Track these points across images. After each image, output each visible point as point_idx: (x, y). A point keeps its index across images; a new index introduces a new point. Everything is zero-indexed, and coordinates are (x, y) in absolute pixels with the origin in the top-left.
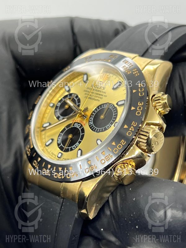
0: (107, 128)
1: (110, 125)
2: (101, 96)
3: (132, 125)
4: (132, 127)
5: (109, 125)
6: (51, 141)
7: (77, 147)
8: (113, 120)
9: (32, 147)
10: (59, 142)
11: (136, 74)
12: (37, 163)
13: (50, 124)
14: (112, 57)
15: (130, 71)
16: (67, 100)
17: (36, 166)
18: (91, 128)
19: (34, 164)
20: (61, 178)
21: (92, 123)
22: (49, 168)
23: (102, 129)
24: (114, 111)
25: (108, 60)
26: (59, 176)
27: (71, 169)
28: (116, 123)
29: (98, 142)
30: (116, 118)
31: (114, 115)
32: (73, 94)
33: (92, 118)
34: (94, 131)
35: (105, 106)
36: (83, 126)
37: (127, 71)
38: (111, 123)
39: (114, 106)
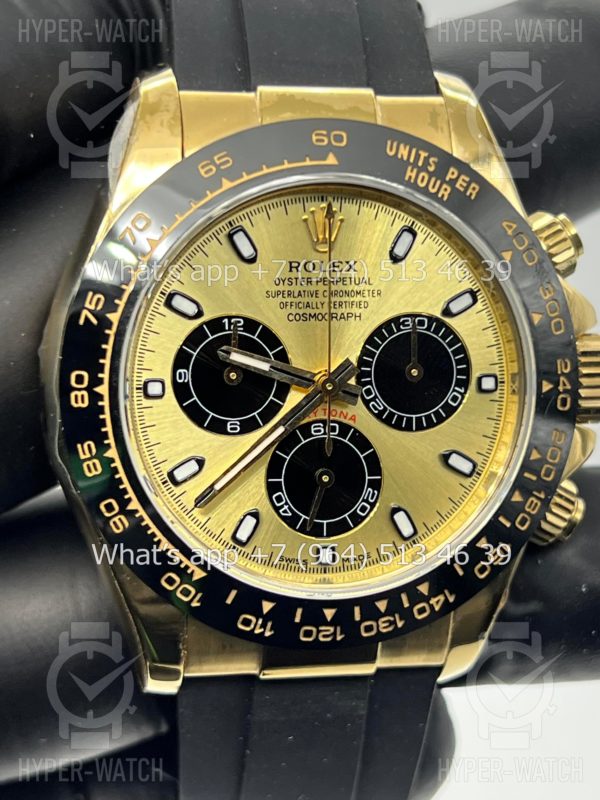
0: (455, 405)
1: (457, 388)
2: (358, 298)
3: (559, 372)
4: (562, 379)
5: (454, 390)
6: (251, 522)
7: (373, 505)
8: (460, 372)
9: (199, 574)
10: (285, 511)
11: (467, 189)
12: (260, 621)
13: (201, 463)
14: (323, 141)
15: (439, 182)
16: (228, 353)
17: (257, 631)
18: (387, 422)
19: (241, 626)
20: (391, 629)
21: (381, 404)
22: (329, 618)
23: (437, 413)
24: (444, 337)
25: (325, 159)
26: (383, 626)
27: (424, 589)
28: (484, 380)
29: (454, 460)
30: (466, 360)
31: (455, 353)
32: (226, 320)
33: (369, 386)
34: (408, 428)
35: (399, 330)
36: (351, 427)
37: (434, 187)
38: (460, 383)
39: (431, 319)
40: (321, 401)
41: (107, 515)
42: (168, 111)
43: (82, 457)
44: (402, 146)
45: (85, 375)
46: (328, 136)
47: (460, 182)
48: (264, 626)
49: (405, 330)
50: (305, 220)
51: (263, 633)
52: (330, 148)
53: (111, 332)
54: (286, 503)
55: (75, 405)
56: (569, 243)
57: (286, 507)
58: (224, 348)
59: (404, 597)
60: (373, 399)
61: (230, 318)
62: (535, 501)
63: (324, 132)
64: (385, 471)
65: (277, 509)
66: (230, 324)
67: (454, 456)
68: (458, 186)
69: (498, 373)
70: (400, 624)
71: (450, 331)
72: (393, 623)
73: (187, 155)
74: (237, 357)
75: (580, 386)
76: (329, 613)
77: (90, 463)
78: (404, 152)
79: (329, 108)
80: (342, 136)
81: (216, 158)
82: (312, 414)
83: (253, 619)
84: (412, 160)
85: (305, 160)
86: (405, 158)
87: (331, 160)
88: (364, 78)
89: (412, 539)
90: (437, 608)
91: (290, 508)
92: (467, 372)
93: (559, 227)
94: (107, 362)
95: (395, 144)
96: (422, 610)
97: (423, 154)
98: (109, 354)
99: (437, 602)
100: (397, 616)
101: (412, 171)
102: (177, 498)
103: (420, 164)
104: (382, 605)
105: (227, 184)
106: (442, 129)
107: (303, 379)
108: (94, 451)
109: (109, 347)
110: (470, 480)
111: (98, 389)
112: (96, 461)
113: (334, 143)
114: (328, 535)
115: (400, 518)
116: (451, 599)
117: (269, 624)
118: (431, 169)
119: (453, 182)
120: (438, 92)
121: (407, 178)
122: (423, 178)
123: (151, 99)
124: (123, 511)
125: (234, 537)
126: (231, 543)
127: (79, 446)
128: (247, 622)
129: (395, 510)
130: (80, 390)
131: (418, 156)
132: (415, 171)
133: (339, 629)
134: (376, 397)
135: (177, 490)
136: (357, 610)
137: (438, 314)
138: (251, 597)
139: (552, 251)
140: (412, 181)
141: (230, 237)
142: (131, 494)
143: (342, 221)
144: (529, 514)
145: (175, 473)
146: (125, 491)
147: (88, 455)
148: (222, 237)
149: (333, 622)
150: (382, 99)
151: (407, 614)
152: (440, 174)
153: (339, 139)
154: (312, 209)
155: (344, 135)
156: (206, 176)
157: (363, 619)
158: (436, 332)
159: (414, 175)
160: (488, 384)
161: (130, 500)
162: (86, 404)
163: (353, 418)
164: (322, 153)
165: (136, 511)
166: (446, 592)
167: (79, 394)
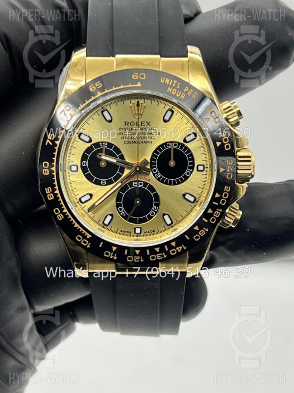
0: (188, 176)
3: (228, 164)
4: (229, 167)
5: (188, 170)
6: (109, 218)
7: (156, 212)
8: (190, 163)
9: (89, 236)
10: (123, 214)
11: (192, 95)
12: (112, 254)
13: (91, 195)
14: (136, 77)
15: (180, 93)
16: (101, 156)
17: (111, 257)
18: (162, 182)
19: (105, 255)
20: (161, 258)
21: (160, 175)
22: (138, 253)
23: (181, 179)
24: (184, 150)
25: (136, 84)
26: (158, 257)
27: (173, 244)
28: (199, 167)
29: (187, 196)
30: (193, 159)
31: (188, 156)
32: (101, 143)
33: (155, 168)
34: (170, 184)
35: (167, 147)
36: (148, 183)
37: (178, 94)
38: (190, 168)
39: (179, 144)
40: (135, 174)
41: (56, 214)
42: (81, 65)
43: (47, 193)
44: (167, 79)
45: (48, 163)
46: (138, 75)
47: (190, 92)
48: (113, 255)
49: (169, 148)
50: (131, 106)
51: (113, 258)
52: (139, 80)
53: (57, 148)
54: (123, 211)
55: (44, 174)
56: (236, 114)
57: (123, 212)
58: (99, 154)
59: (166, 247)
60: (157, 173)
61: (102, 142)
62: (218, 212)
63: (137, 74)
64: (161, 200)
65: (120, 213)
66: (102, 145)
67: (187, 195)
68: (188, 94)
69: (205, 164)
70: (165, 256)
71: (186, 148)
72: (163, 256)
73: (87, 82)
74: (104, 157)
75: (237, 169)
76: (137, 252)
77: (50, 195)
78: (167, 81)
79: (142, 64)
80: (143, 75)
81: (96, 84)
82: (133, 178)
83: (109, 253)
84: (170, 84)
85: (128, 85)
86: (168, 83)
87: (139, 85)
88: (158, 51)
89: (171, 225)
90: (179, 251)
91: (125, 213)
92: (193, 163)
93: (232, 108)
94: (55, 159)
95: (164, 78)
96: (173, 252)
97: (175, 82)
98: (56, 156)
99: (179, 249)
100: (164, 253)
101: (170, 88)
102: (83, 208)
103: (174, 85)
104: (157, 249)
105: (99, 94)
106: (185, 71)
107: (130, 166)
108: (51, 191)
109: (56, 153)
110: (194, 204)
111: (52, 169)
112: (52, 194)
113: (140, 78)
114: (139, 223)
115: (166, 217)
116: (185, 248)
117: (116, 255)
118: (178, 87)
119: (187, 92)
120: (186, 56)
121: (168, 91)
122: (174, 91)
123: (76, 61)
124: (61, 213)
125: (103, 223)
126: (103, 225)
127: (46, 189)
128: (107, 254)
129: (164, 215)
130: (46, 168)
131: (173, 82)
132: (171, 88)
133: (141, 257)
134: (158, 172)
135: (83, 205)
136: (148, 251)
137: (181, 141)
138: (108, 245)
139: (229, 117)
140: (170, 92)
141: (102, 112)
142: (64, 207)
143: (145, 106)
144: (215, 217)
145: (82, 199)
146: (62, 206)
147: (49, 192)
148: (100, 113)
149: (139, 255)
150: (163, 59)
151: (167, 253)
152: (181, 89)
153: (142, 76)
154: (133, 102)
155: (145, 75)
156: (92, 91)
157: (151, 254)
158: (181, 148)
159: (171, 90)
160: (201, 168)
161: (64, 209)
162: (48, 174)
163: (149, 180)
164: (135, 82)
165: (66, 213)
166: (183, 245)
167: (46, 170)
